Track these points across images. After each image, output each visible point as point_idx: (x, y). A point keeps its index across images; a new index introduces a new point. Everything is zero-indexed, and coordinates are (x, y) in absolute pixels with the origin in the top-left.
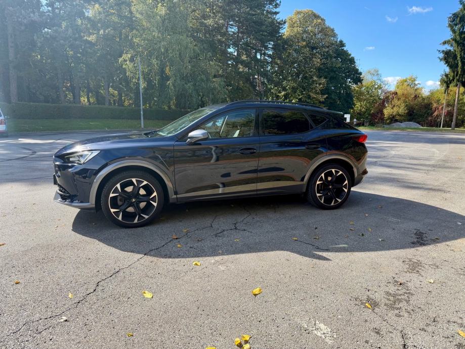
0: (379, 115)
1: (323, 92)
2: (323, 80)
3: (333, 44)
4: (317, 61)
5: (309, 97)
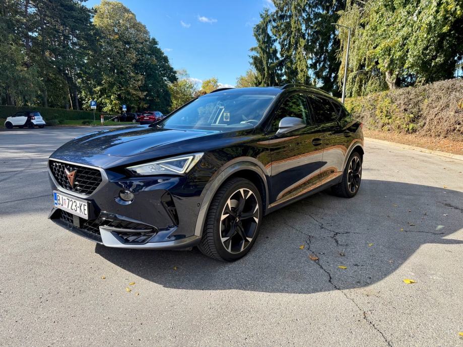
1: (142, 89)
2: (141, 77)
3: (146, 41)
4: (133, 56)
5: (129, 93)
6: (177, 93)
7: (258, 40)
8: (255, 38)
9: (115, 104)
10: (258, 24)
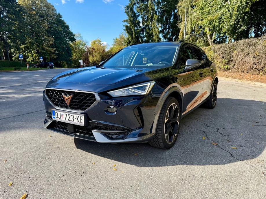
0: (87, 61)
1: (53, 46)
2: (51, 39)
3: (54, 15)
4: (46, 25)
5: (44, 49)
6: (76, 48)
7: (128, 15)
8: (126, 14)
9: (35, 56)
10: (127, 5)
